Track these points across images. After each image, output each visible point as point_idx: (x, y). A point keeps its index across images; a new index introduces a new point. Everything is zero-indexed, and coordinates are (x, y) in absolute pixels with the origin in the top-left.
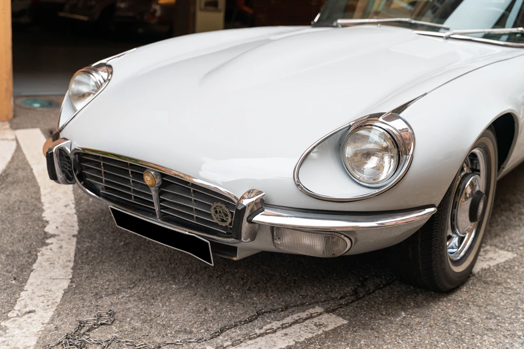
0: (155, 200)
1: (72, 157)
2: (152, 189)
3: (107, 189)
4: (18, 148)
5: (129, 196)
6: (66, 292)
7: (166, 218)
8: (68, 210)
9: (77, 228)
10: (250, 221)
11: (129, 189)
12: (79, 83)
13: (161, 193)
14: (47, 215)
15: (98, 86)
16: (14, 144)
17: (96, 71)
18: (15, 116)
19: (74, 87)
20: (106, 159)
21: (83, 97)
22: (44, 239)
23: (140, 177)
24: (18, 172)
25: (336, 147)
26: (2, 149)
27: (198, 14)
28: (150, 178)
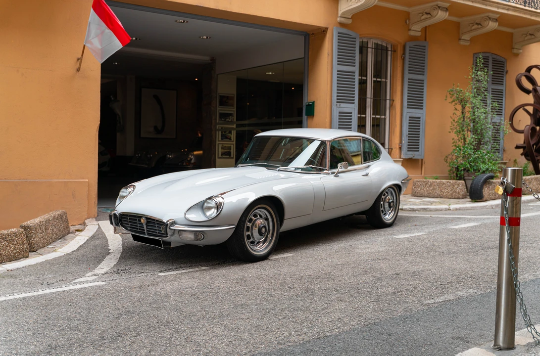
0: (145, 229)
1: (118, 216)
2: (144, 224)
3: (131, 227)
4: (99, 227)
5: (137, 229)
6: (115, 265)
7: (149, 234)
8: (119, 246)
9: (122, 251)
10: (169, 228)
11: (137, 226)
12: (123, 192)
13: (147, 226)
14: (109, 248)
15: (129, 193)
16: (97, 226)
17: (130, 188)
18: (98, 216)
19: (121, 193)
20: (130, 216)
21: (124, 197)
22: (108, 254)
23: (140, 221)
24: (99, 235)
25: (201, 206)
26: (91, 228)
27: (218, 160)
28: (143, 220)
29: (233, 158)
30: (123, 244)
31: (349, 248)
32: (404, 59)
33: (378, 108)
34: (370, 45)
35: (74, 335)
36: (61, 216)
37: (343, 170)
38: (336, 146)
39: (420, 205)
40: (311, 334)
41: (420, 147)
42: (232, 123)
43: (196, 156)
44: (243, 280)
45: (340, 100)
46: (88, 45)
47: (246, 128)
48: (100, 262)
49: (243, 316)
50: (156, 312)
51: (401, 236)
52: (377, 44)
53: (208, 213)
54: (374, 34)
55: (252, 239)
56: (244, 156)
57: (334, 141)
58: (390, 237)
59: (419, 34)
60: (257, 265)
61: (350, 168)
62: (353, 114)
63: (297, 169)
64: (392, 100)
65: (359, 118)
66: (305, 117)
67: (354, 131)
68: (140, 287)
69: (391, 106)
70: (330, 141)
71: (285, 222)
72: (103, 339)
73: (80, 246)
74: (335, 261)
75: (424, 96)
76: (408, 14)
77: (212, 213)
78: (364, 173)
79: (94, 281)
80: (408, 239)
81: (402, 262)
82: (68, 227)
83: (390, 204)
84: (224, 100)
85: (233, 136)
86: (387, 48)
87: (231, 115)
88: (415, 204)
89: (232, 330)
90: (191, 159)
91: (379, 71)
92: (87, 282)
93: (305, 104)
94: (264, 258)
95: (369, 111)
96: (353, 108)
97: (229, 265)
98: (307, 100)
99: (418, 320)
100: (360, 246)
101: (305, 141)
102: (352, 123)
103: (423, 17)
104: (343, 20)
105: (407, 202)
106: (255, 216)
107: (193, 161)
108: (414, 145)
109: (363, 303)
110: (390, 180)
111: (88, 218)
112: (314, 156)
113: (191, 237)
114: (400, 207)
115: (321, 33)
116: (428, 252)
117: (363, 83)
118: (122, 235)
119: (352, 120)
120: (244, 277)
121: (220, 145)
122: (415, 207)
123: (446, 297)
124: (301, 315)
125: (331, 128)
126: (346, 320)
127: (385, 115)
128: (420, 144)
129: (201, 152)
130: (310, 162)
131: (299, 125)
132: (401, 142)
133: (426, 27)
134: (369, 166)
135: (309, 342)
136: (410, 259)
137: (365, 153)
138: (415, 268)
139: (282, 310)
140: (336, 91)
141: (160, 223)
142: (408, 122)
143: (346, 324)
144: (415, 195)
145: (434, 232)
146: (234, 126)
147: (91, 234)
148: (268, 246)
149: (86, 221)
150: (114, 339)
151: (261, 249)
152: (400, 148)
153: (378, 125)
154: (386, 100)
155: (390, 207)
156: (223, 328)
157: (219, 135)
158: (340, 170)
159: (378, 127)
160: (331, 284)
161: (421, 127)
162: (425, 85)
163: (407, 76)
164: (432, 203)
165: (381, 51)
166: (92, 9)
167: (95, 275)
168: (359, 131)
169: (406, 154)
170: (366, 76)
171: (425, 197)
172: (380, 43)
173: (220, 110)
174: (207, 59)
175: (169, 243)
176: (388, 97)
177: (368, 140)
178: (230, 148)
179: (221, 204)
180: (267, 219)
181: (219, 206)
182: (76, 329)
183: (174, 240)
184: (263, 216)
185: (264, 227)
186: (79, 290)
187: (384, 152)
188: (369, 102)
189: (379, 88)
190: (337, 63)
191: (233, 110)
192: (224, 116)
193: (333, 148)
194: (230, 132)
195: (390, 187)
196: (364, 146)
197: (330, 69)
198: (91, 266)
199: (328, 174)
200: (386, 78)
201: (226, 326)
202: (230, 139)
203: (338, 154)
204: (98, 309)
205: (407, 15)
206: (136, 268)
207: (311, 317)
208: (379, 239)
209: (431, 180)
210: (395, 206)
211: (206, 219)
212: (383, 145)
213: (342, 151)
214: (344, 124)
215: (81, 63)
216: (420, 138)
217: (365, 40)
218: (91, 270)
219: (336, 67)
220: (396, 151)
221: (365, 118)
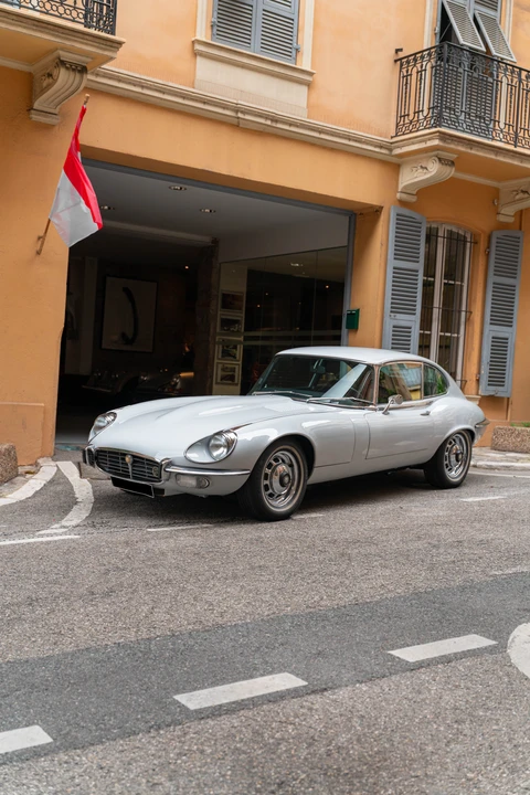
0: (130, 470)
1: (94, 453)
3: (109, 468)
4: (59, 469)
5: (120, 470)
6: (87, 516)
7: (134, 478)
9: (93, 500)
10: (164, 470)
11: (119, 466)
12: (99, 421)
13: (133, 466)
14: (77, 496)
15: (108, 423)
16: (56, 468)
17: (109, 415)
18: (55, 455)
19: (96, 423)
20: (110, 452)
21: (101, 428)
22: (76, 503)
23: (124, 459)
24: (59, 479)
25: (207, 443)
26: (48, 470)
27: (215, 386)
28: (128, 459)
29: (237, 385)
30: (94, 492)
31: (399, 510)
32: (488, 255)
33: (449, 322)
34: (441, 234)
35: (56, 589)
36: (8, 451)
37: (395, 405)
38: (387, 373)
39: (502, 461)
40: (348, 599)
41: (506, 380)
42: (238, 333)
43: (183, 379)
44: (259, 540)
45: (395, 310)
46: (54, 220)
47: (260, 343)
48: (66, 512)
49: (262, 578)
50: (152, 570)
51: (470, 500)
52: (450, 232)
53: (215, 454)
54: (448, 218)
55: (270, 491)
56: (261, 381)
57: (384, 366)
58: (455, 500)
59: (511, 220)
60: (275, 525)
61: (404, 404)
62: (412, 330)
63: (333, 401)
64: (469, 312)
65: (422, 336)
66: (344, 330)
67: (414, 353)
68: (127, 543)
69: (468, 320)
70: (379, 366)
71: (315, 471)
72: (93, 593)
73: (37, 492)
74: (379, 524)
75: (515, 308)
76: (497, 191)
77: (222, 452)
78: (424, 411)
79: (65, 533)
80: (479, 503)
81: (467, 529)
82: (16, 467)
83: (457, 455)
84: (229, 301)
85: (239, 352)
86: (465, 237)
87: (237, 322)
88: (494, 460)
89: (250, 591)
90: (176, 384)
91: (452, 271)
92: (56, 534)
93: (345, 312)
94: (285, 517)
95: (436, 325)
96: (413, 321)
97: (239, 523)
98: (348, 307)
99: (479, 591)
100: (414, 509)
101: (344, 365)
102: (412, 342)
103: (517, 197)
104: (404, 196)
105: (483, 457)
106: (276, 460)
107: (178, 387)
108: (497, 377)
109: (413, 570)
110: (459, 423)
111: (42, 457)
112: (358, 384)
113: (193, 482)
114: (472, 463)
115: (373, 213)
116: (503, 520)
117: (429, 287)
118: (92, 480)
119: (412, 338)
120: (260, 537)
121: (219, 365)
122: (494, 464)
123: (519, 569)
124: (335, 580)
125: (381, 347)
126: (391, 587)
127: (458, 333)
128: (506, 376)
129: (191, 374)
130: (350, 393)
131: (336, 341)
132: (479, 372)
133: (521, 211)
134: (430, 404)
135: (345, 607)
136: (477, 525)
137: (426, 385)
138: (483, 536)
139: (311, 574)
140: (390, 296)
141: (151, 463)
142: (490, 343)
143: (390, 591)
144: (495, 448)
145: (515, 496)
146: (242, 339)
147: (49, 478)
148: (291, 501)
149: (40, 461)
150: (107, 594)
151: (281, 505)
152: (478, 381)
153: (447, 347)
154: (460, 312)
155: (457, 460)
156: (238, 588)
157: (218, 350)
158: (391, 406)
159: (447, 350)
160: (373, 549)
161: (508, 353)
162: (517, 292)
163: (492, 279)
164: (518, 460)
165: (456, 242)
166: (63, 172)
167: (64, 527)
168: (421, 354)
169: (485, 390)
170: (434, 276)
171: (510, 451)
172: (455, 230)
173: (222, 314)
174: (207, 239)
175: (162, 491)
176: (464, 308)
177: (432, 367)
178: (233, 370)
179: (233, 441)
180: (291, 466)
181: (230, 444)
182: (56, 582)
183: (169, 487)
184: (287, 461)
185: (288, 475)
186: (48, 543)
187: (453, 385)
188: (436, 313)
189: (451, 295)
190: (393, 256)
191: (240, 316)
192: (227, 323)
193: (383, 377)
194: (235, 347)
195: (459, 432)
196: (426, 376)
197: (383, 264)
198: (56, 516)
199: (375, 410)
200: (462, 281)
201: (242, 587)
202: (235, 357)
203: (388, 386)
204: (79, 564)
205: (496, 193)
206: (116, 522)
207: (347, 582)
208: (441, 502)
209: (519, 428)
210: (464, 459)
211: (212, 460)
212: (454, 375)
213: (395, 381)
214: (399, 343)
215: (42, 244)
216: (507, 368)
217: (434, 226)
218: (58, 521)
219: (392, 263)
220: (471, 385)
221: (430, 335)
